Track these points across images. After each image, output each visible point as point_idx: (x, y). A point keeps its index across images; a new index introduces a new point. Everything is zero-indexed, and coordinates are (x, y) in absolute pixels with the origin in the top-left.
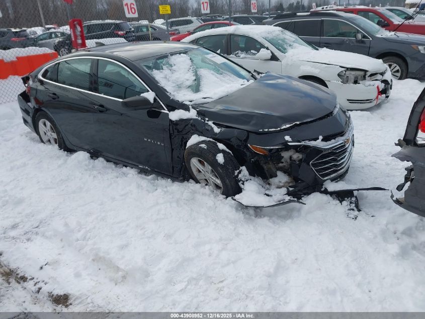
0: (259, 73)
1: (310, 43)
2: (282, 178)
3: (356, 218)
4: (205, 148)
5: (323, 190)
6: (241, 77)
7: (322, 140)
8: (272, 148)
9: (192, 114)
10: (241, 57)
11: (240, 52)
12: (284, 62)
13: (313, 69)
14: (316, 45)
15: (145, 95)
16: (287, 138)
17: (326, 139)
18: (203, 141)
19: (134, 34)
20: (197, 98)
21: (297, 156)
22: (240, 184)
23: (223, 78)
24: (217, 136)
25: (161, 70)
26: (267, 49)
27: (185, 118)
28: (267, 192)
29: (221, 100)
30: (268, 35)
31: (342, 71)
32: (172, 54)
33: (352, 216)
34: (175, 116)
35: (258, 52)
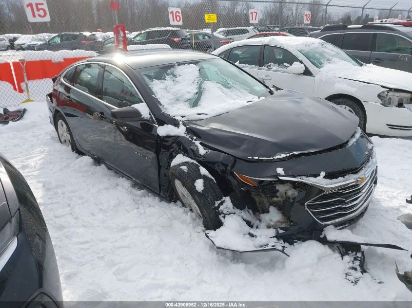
0: (277, 89)
1: (355, 58)
2: (274, 215)
3: (356, 282)
4: (186, 171)
5: (322, 236)
6: (253, 92)
7: (325, 177)
8: (262, 179)
9: (181, 131)
10: (273, 70)
11: (272, 64)
12: (317, 77)
13: (349, 87)
14: (361, 60)
15: (137, 106)
16: (280, 171)
17: (329, 176)
18: (186, 162)
19: (189, 41)
20: (191, 113)
21: (292, 192)
22: (221, 217)
23: (230, 93)
24: (201, 159)
25: (163, 81)
26: (301, 62)
27: (172, 134)
28: (252, 231)
29: (218, 118)
30: (305, 48)
31: (383, 92)
32: (180, 64)
33: (352, 278)
34: (163, 131)
35: (291, 65)
